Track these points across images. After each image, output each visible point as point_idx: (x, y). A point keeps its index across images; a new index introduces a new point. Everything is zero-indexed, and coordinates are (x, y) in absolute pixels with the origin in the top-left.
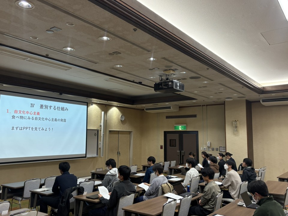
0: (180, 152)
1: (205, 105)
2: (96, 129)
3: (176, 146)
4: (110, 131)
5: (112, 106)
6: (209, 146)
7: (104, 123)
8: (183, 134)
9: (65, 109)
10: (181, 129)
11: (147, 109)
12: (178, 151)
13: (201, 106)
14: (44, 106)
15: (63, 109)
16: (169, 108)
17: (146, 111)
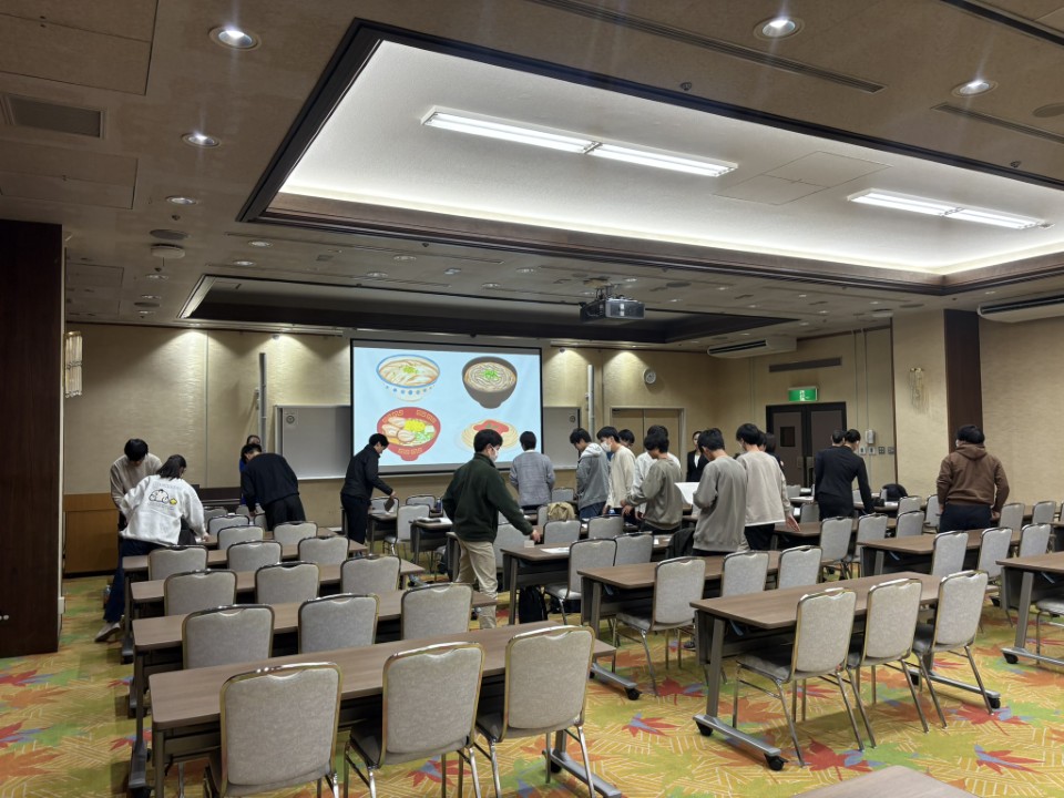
0: (805, 460)
1: (859, 331)
2: (574, 405)
3: (794, 446)
4: (614, 410)
5: (619, 350)
6: (871, 442)
7: (593, 392)
10: (802, 399)
11: (713, 351)
12: (800, 458)
13: (848, 333)
16: (762, 344)
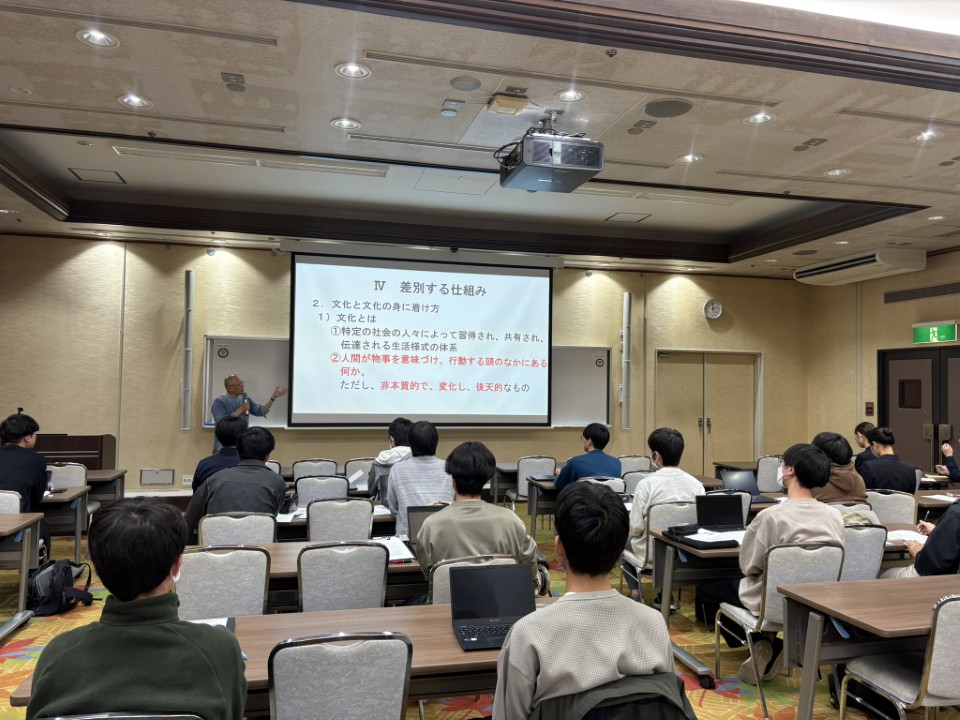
0: (936, 429)
3: (920, 407)
4: (661, 354)
5: (669, 274)
7: (629, 328)
8: (950, 360)
9: (476, 289)
11: (801, 274)
14: (412, 285)
15: (469, 290)
17: (799, 280)
